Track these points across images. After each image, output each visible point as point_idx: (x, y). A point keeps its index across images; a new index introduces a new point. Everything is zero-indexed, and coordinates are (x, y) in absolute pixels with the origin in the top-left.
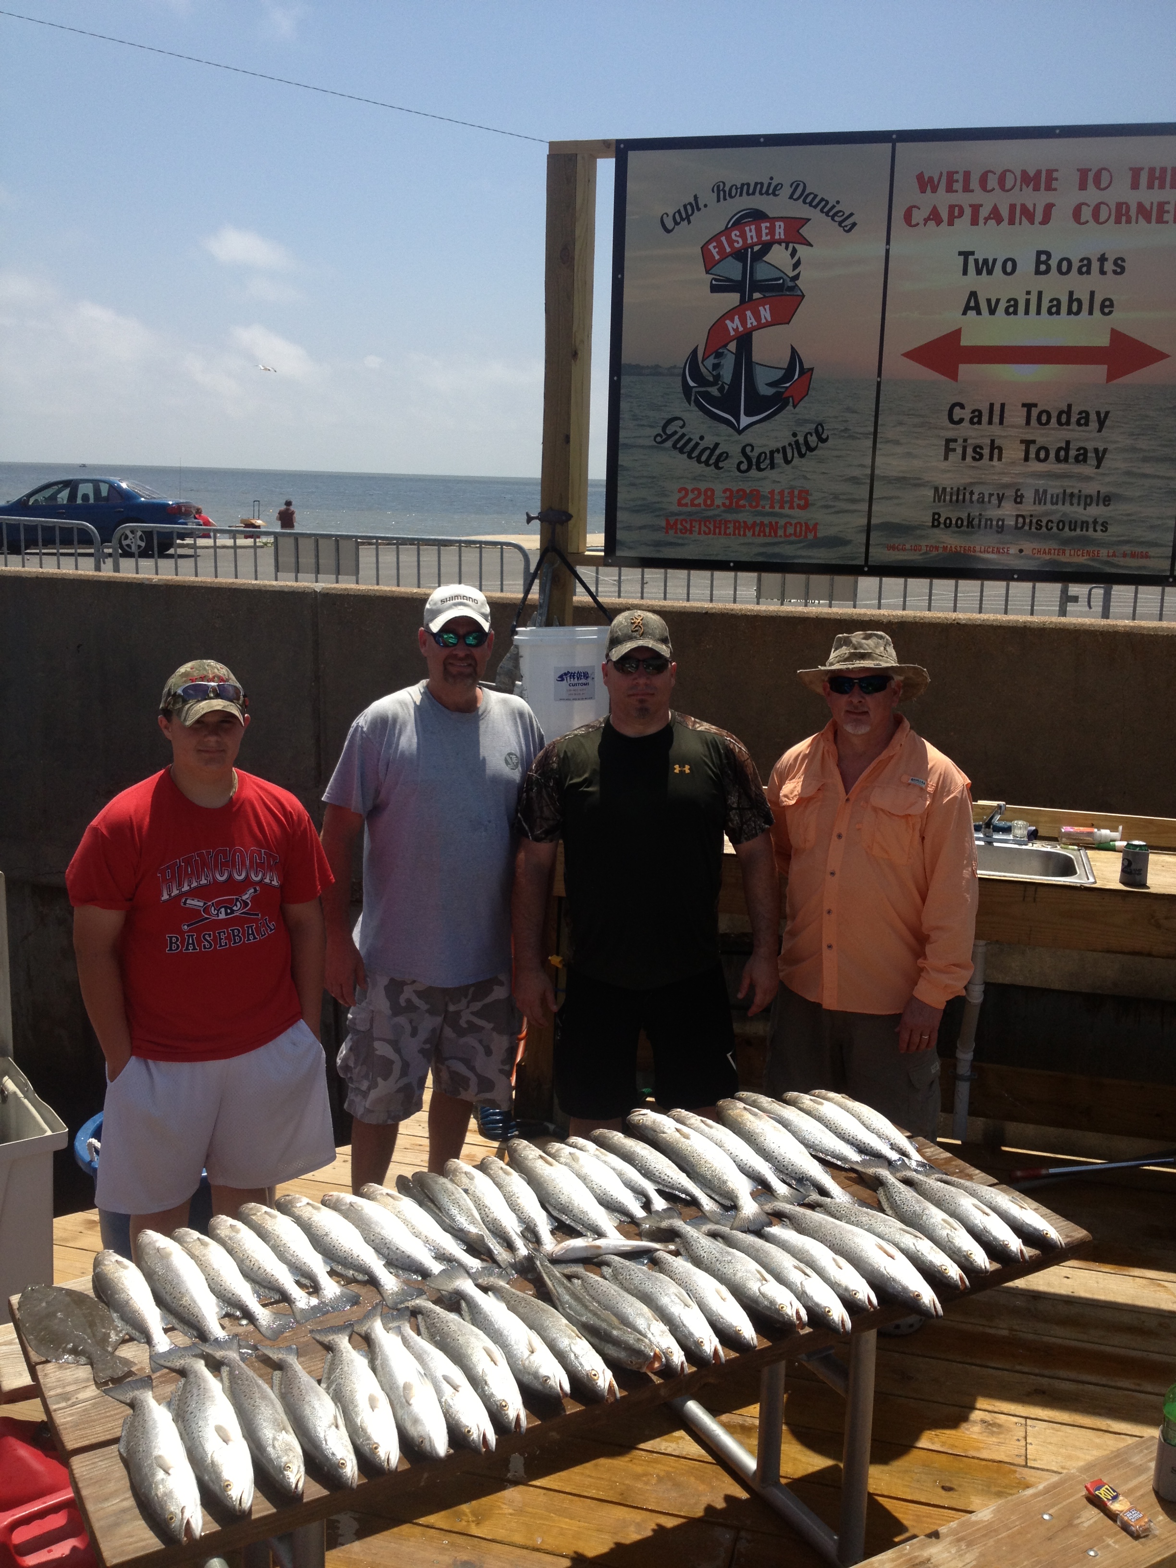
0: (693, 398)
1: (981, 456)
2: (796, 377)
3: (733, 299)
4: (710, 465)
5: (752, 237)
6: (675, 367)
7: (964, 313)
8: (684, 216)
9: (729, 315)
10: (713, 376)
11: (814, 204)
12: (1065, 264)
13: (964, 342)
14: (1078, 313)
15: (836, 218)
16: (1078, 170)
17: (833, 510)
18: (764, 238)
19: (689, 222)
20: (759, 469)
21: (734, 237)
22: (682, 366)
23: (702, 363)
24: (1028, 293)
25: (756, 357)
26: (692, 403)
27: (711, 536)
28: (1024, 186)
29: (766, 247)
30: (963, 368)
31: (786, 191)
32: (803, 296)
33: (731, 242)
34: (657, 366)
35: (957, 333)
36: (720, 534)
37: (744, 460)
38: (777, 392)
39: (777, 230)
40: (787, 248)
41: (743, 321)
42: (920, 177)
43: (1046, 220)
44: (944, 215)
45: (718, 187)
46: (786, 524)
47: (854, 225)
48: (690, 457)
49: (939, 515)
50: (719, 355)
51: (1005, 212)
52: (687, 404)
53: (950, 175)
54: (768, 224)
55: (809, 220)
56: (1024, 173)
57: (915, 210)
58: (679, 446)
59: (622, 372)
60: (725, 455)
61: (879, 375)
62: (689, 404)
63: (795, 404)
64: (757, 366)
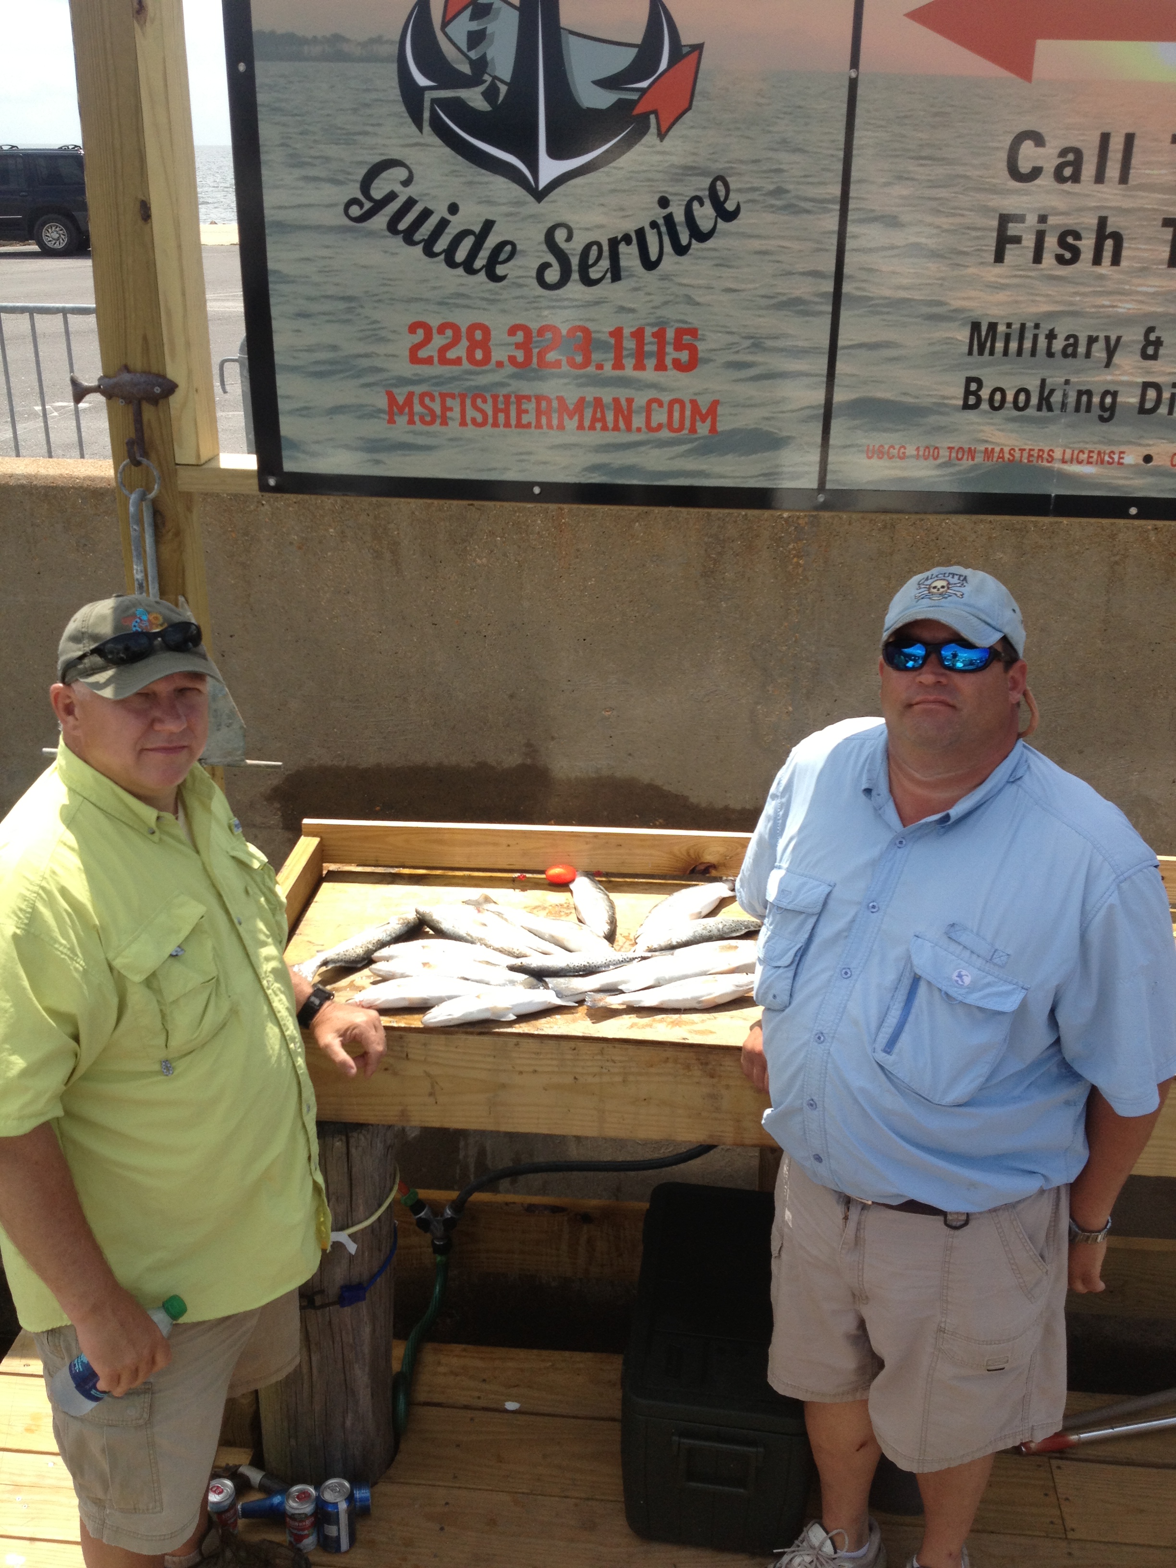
0: (426, 115)
1: (1076, 254)
2: (664, 65)
6: (378, 40)
10: (472, 63)
17: (752, 372)
20: (588, 282)
22: (397, 37)
23: (443, 28)
25: (569, 15)
26: (427, 128)
27: (488, 429)
30: (1043, 49)
34: (337, 39)
36: (507, 425)
37: (551, 259)
38: (620, 101)
46: (650, 402)
49: (979, 382)
50: (482, 12)
52: (414, 129)
58: (403, 226)
59: (257, 50)
60: (508, 248)
61: (855, 63)
62: (420, 128)
63: (663, 130)
64: (572, 38)
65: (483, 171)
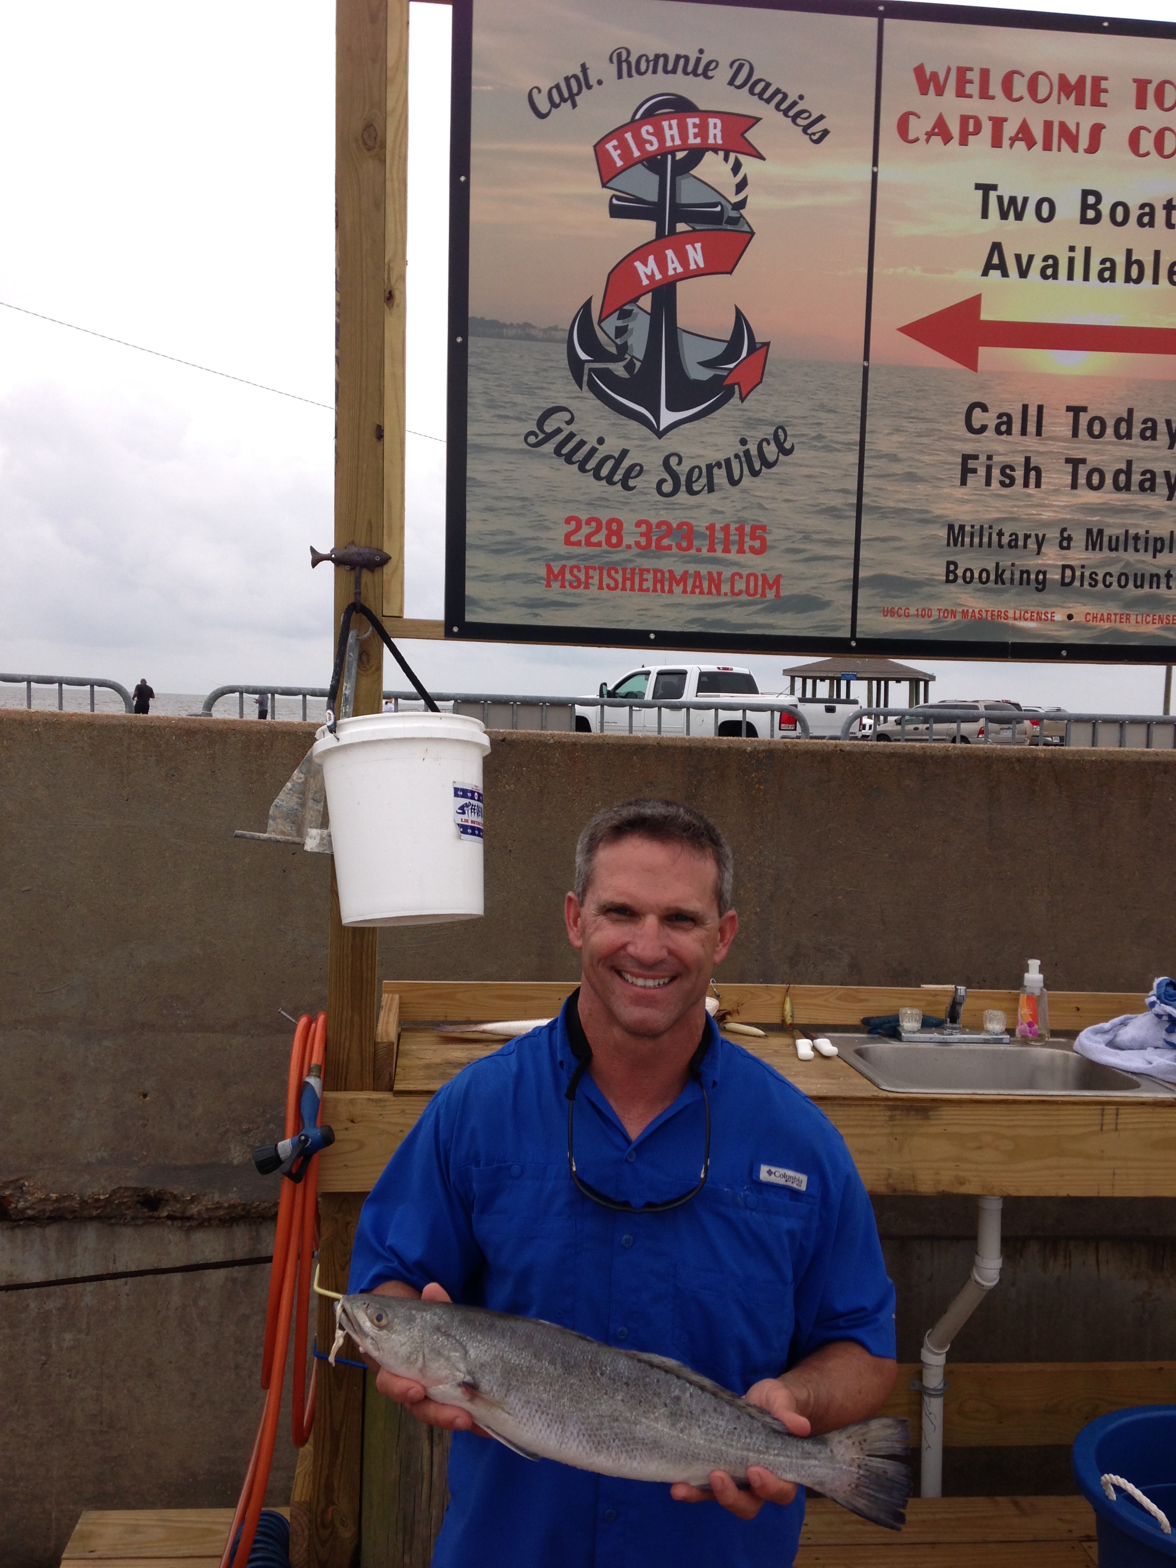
0: (585, 378)
2: (744, 354)
3: (646, 229)
4: (615, 483)
5: (672, 137)
6: (555, 328)
7: (985, 273)
8: (566, 95)
9: (640, 253)
10: (617, 346)
11: (766, 96)
12: (1120, 210)
13: (985, 316)
14: (1138, 280)
15: (799, 121)
16: (1135, 81)
18: (692, 141)
19: (574, 105)
20: (691, 492)
21: (646, 136)
22: (568, 328)
23: (599, 324)
24: (1072, 249)
25: (682, 321)
26: (585, 387)
28: (1063, 97)
29: (696, 155)
30: (985, 353)
31: (723, 74)
32: (752, 233)
33: (641, 143)
34: (526, 325)
35: (976, 301)
38: (715, 376)
39: (712, 132)
40: (726, 159)
41: (662, 264)
42: (919, 71)
43: (1093, 148)
44: (955, 129)
45: (619, 55)
47: (825, 133)
48: (582, 469)
50: (625, 314)
51: (1038, 133)
52: (576, 387)
53: (962, 72)
54: (697, 121)
55: (758, 120)
56: (1063, 78)
57: (912, 118)
58: (565, 451)
59: (470, 330)
60: (638, 468)
61: (866, 357)
62: (581, 388)
63: (744, 395)
64: (684, 335)
65: (623, 417)
